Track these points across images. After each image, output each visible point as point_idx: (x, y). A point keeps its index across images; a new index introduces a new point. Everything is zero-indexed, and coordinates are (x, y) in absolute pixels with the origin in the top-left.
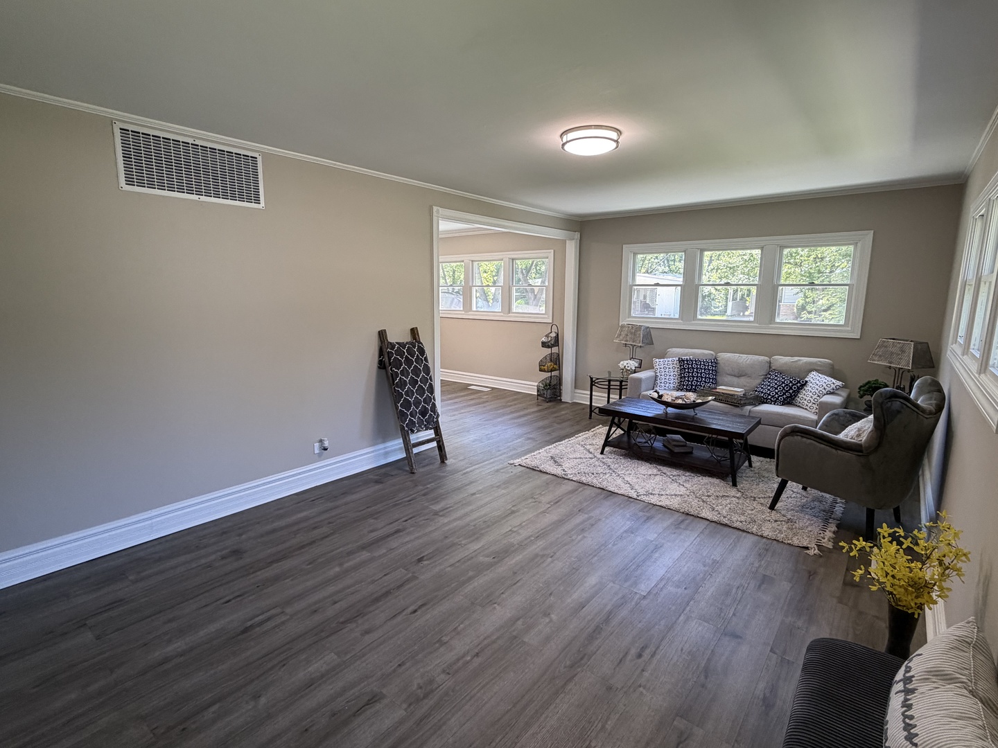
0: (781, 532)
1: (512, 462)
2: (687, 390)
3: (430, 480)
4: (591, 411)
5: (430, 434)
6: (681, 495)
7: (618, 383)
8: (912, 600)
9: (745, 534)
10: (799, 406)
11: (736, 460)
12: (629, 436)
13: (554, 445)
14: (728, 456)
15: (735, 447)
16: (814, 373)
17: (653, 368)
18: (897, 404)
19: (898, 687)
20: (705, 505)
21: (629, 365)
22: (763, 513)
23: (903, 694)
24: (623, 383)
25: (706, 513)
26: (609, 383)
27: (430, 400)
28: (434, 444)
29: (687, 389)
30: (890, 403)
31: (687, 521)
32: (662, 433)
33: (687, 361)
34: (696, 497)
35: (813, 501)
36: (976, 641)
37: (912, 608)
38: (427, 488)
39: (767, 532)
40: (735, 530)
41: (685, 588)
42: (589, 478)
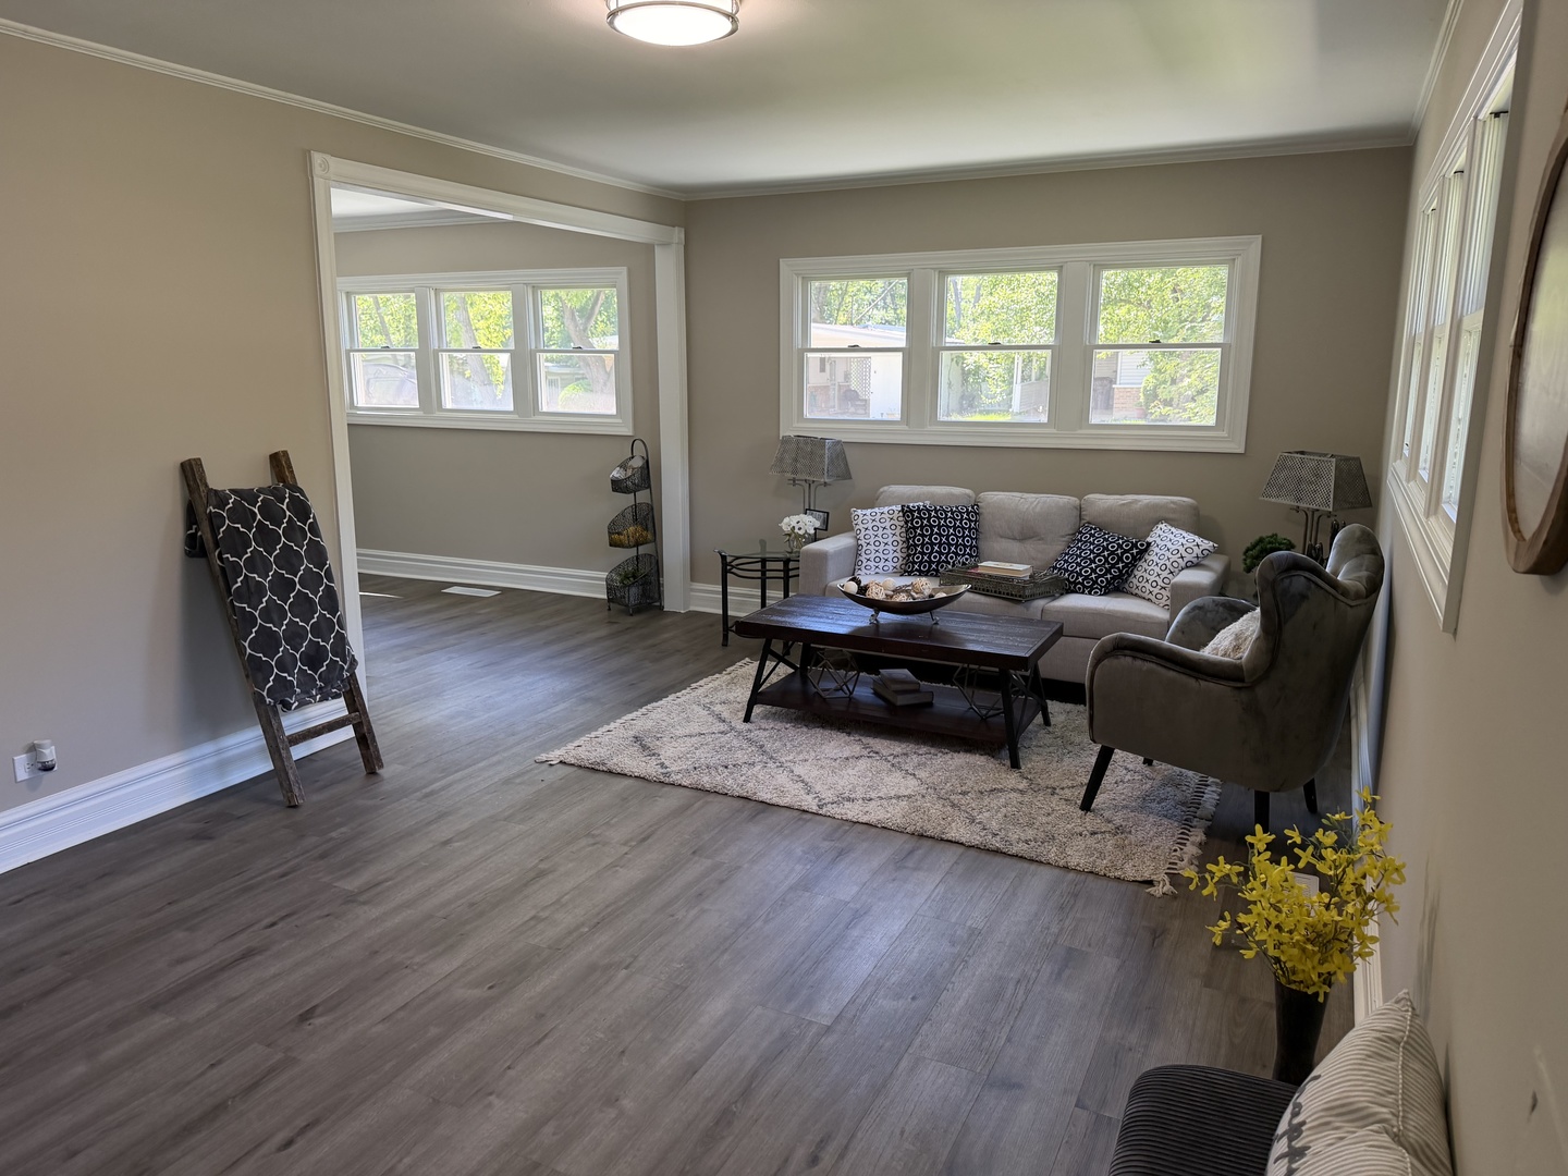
0: (1102, 855)
1: (543, 757)
2: (921, 574)
3: (338, 820)
4: (726, 629)
5: (336, 708)
6: (909, 797)
7: (780, 565)
8: (1314, 968)
9: (1033, 867)
10: (1136, 595)
11: (1017, 713)
12: (805, 680)
13: (643, 710)
14: (1000, 705)
15: (1013, 686)
16: (1163, 526)
17: (852, 529)
18: (1299, 582)
19: (1280, 1147)
20: (957, 813)
21: (801, 525)
22: (1068, 818)
23: (1286, 1160)
24: (792, 565)
25: (959, 831)
26: (764, 566)
27: (331, 626)
28: (348, 733)
29: (919, 571)
30: (1287, 581)
31: (920, 852)
32: (871, 665)
33: (919, 510)
34: (939, 798)
35: (1164, 785)
36: (1409, 1037)
37: (1314, 984)
38: (332, 839)
39: (1076, 858)
40: (1014, 860)
41: (914, 998)
42: (718, 778)
